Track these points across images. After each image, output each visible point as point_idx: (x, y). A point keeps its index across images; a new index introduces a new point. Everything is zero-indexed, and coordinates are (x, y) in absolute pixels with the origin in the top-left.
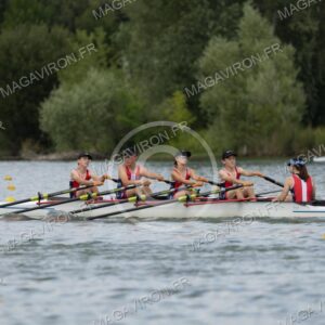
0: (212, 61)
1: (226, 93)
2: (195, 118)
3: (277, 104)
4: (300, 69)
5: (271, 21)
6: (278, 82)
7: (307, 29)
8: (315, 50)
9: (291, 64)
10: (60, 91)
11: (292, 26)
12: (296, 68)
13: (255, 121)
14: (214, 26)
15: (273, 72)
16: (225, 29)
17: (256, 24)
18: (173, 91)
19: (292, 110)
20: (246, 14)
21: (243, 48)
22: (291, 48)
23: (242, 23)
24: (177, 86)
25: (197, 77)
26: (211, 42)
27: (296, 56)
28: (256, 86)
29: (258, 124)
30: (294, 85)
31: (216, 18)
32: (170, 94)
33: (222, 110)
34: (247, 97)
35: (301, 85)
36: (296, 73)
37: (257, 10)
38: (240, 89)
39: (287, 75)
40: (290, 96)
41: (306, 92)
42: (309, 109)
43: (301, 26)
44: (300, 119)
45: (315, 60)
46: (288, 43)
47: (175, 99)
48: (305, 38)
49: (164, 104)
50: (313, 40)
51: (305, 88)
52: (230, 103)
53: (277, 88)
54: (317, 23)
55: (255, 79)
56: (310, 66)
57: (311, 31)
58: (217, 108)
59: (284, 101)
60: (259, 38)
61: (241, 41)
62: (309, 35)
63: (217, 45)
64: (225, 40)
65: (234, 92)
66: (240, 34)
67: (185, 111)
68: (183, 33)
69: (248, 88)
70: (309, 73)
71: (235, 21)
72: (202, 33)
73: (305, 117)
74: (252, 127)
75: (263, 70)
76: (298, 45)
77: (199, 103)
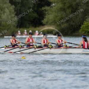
4: (16, 12)
6: (10, 16)
8: (20, 7)
9: (13, 11)
15: (9, 13)
22: (13, 6)
27: (15, 8)
28: (4, 17)
29: (4, 27)
34: (1, 20)
36: (15, 13)
39: (13, 14)
42: (18, 23)
46: (13, 5)
48: (17, 4)
55: (4, 15)
56: (19, 11)
57: (19, 2)
60: (5, 4)
69: (2, 17)
73: (17, 25)
74: (3, 28)
75: (6, 12)
76: (16, 5)
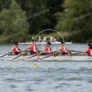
0: (3, 16)
1: (7, 25)
3: (21, 28)
5: (19, 4)
7: (30, 7)
11: (25, 6)
14: (3, 6)
16: (6, 7)
17: (15, 5)
19: (25, 29)
20: (12, 2)
21: (12, 12)
22: (25, 12)
23: (11, 5)
26: (2, 10)
27: (26, 14)
28: (15, 23)
30: (26, 23)
31: (4, 3)
33: (6, 29)
34: (13, 26)
35: (28, 22)
37: (16, 1)
38: (11, 24)
40: (25, 26)
41: (29, 25)
42: (30, 29)
43: (28, 6)
46: (24, 11)
48: (29, 9)
50: (31, 10)
51: (29, 23)
52: (8, 28)
53: (21, 23)
54: (33, 5)
55: (15, 21)
57: (31, 7)
58: (4, 29)
59: (23, 27)
60: (16, 9)
61: (11, 10)
62: (30, 9)
63: (4, 11)
64: (7, 10)
65: (9, 24)
66: (11, 8)
69: (13, 23)
71: (9, 4)
73: (29, 31)
75: (17, 18)
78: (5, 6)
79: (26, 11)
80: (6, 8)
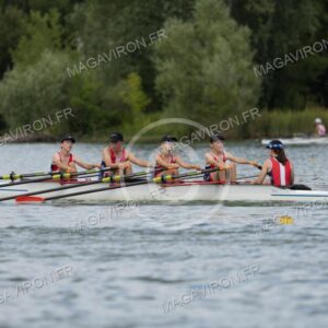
0: (168, 43)
1: (182, 75)
2: (149, 101)
3: (233, 86)
4: (255, 51)
5: (227, 3)
6: (234, 64)
7: (263, 10)
8: (271, 32)
9: (246, 46)
10: (14, 72)
11: (248, 8)
12: (252, 50)
13: (211, 103)
14: (169, 8)
15: (230, 53)
16: (180, 11)
17: (212, 6)
18: (129, 73)
19: (248, 92)
21: (199, 29)
22: (246, 29)
23: (198, 5)
24: (132, 68)
25: (152, 59)
26: (166, 24)
27: (251, 38)
28: (212, 68)
29: (213, 107)
30: (250, 68)
32: (125, 76)
33: (178, 92)
34: (202, 79)
36: (252, 55)
38: (196, 72)
39: (244, 57)
40: (246, 79)
42: (265, 91)
43: (257, 7)
44: (256, 101)
45: (271, 42)
46: (244, 25)
47: (130, 81)
48: (261, 20)
49: (119, 85)
50: (269, 22)
52: (185, 85)
53: (232, 69)
54: (273, 5)
55: (211, 61)
56: (266, 48)
57: (267, 12)
58: (172, 90)
59: (240, 83)
60: (215, 20)
61: (197, 23)
62: (265, 17)
63: (173, 26)
64: (181, 21)
65: (189, 74)
66: (195, 15)
67: (141, 93)
68: (138, 14)
69: (204, 70)
70: (265, 55)
71: (190, 3)
72: (157, 14)
73: (261, 99)
74: (207, 109)
75: (219, 52)
76: (254, 27)
77: (153, 85)
78: (174, 9)
79: (250, 26)
80: (177, 14)
